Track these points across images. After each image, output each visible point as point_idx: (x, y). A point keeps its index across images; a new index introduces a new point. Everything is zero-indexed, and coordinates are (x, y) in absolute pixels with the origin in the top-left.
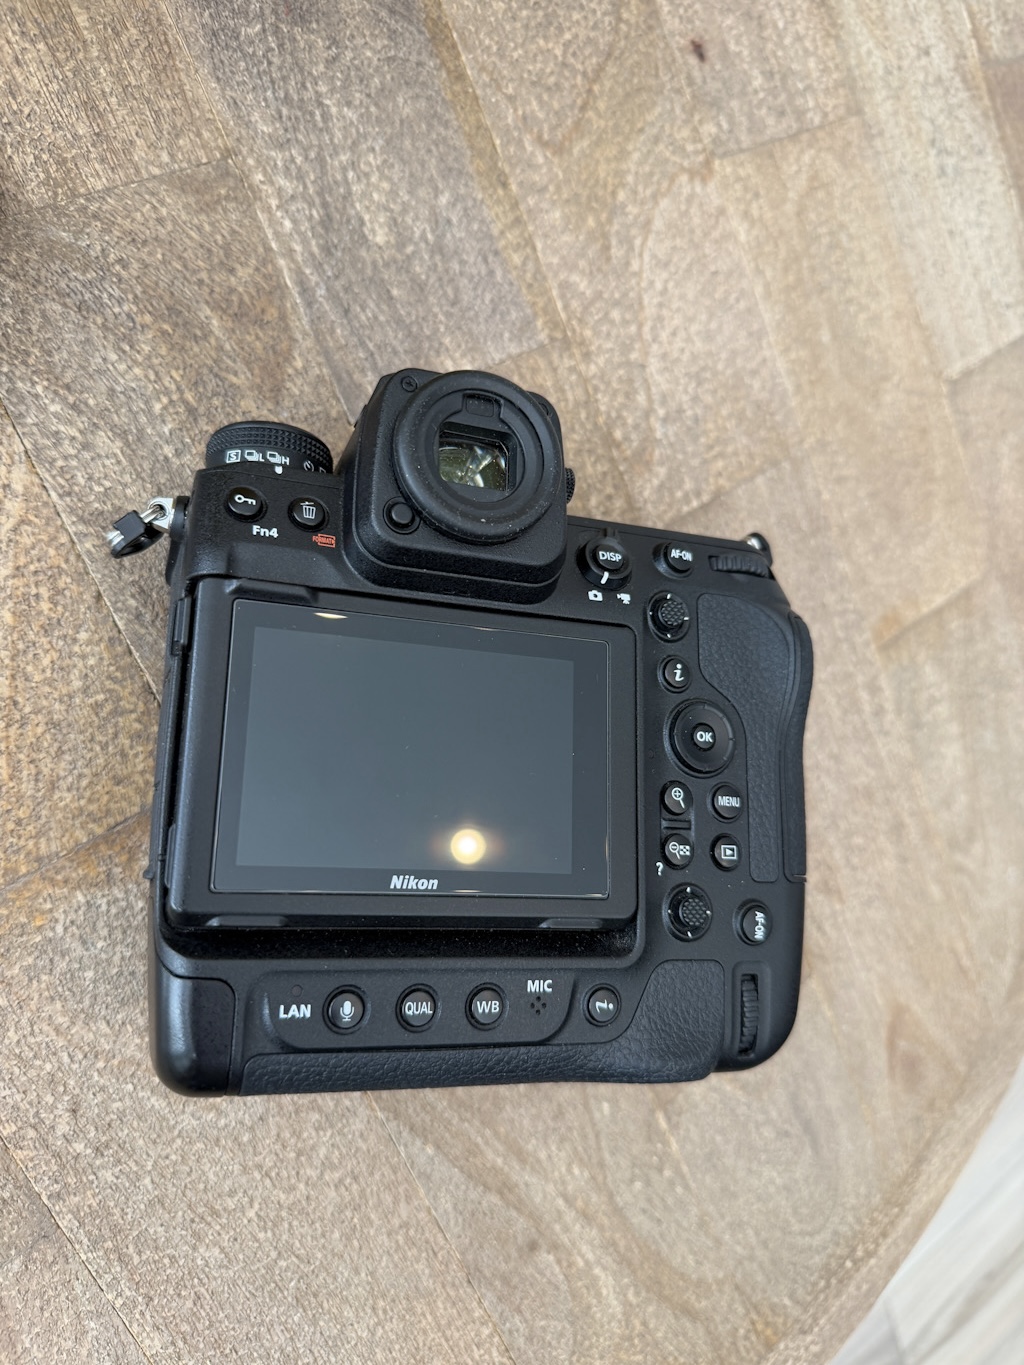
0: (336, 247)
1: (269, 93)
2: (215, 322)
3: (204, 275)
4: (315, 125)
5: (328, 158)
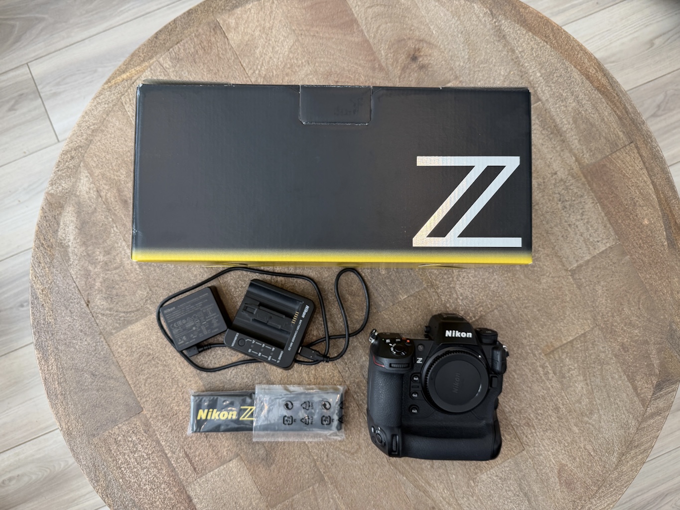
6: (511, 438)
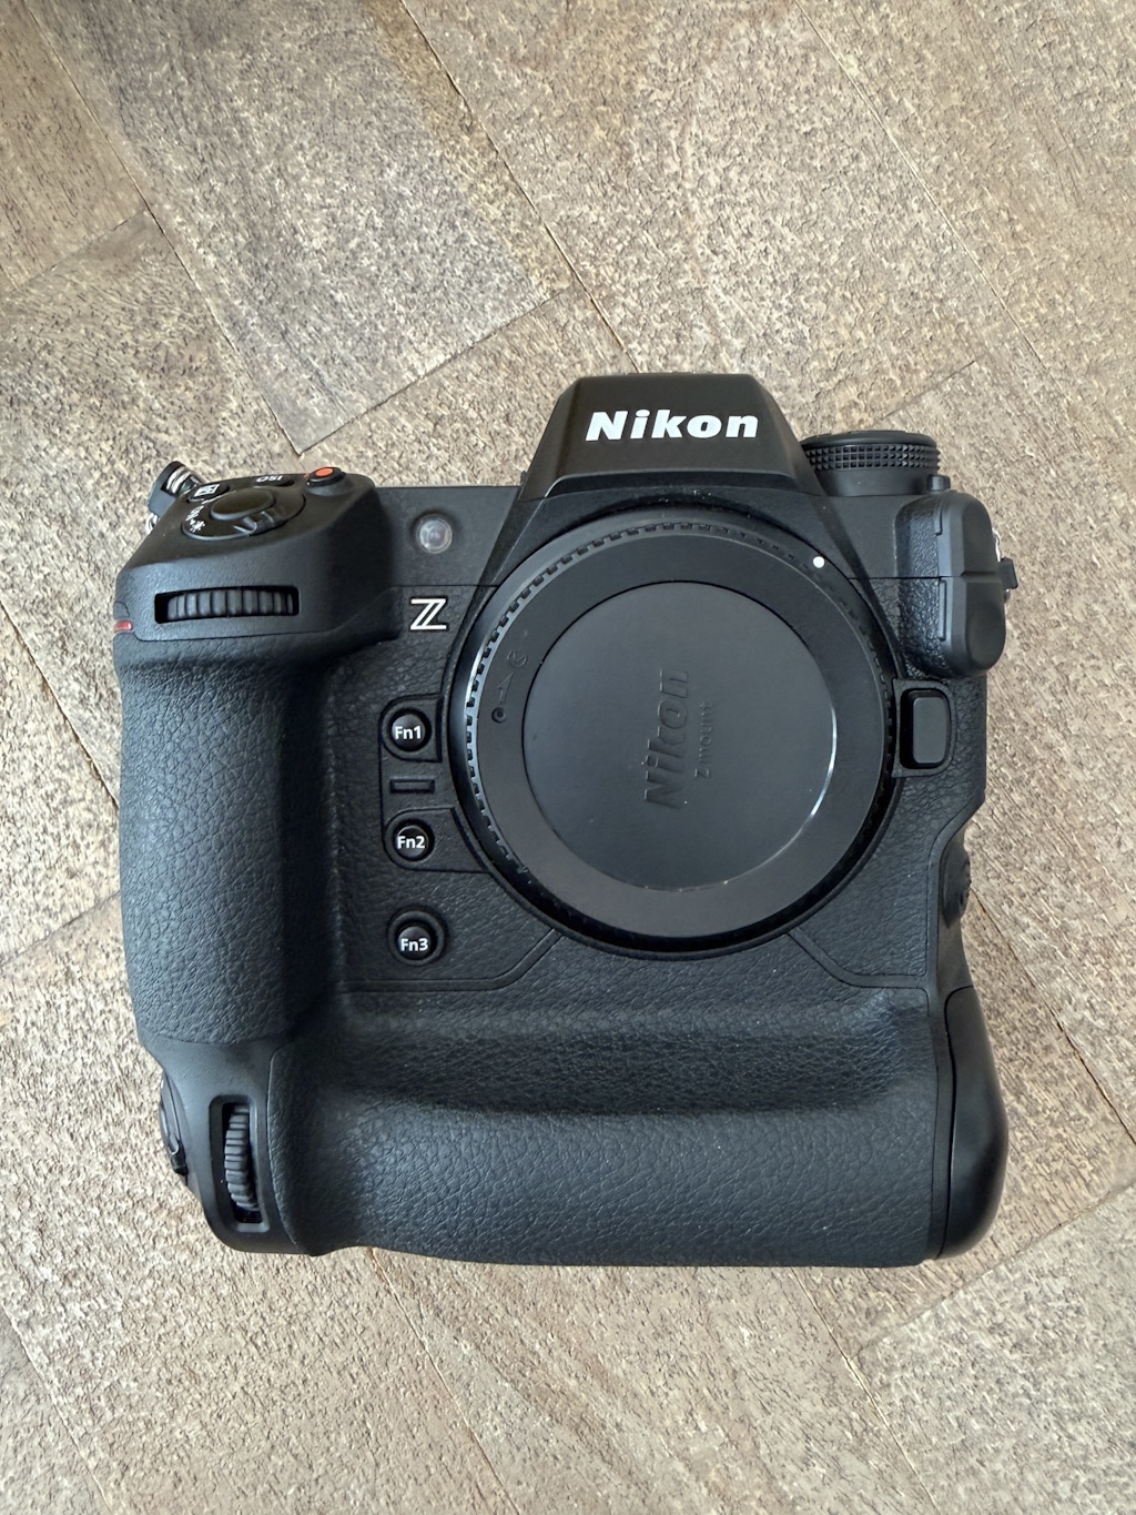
0: (267, 267)
1: (182, 130)
2: (142, 383)
3: (128, 338)
4: (233, 144)
6: (1065, 1105)
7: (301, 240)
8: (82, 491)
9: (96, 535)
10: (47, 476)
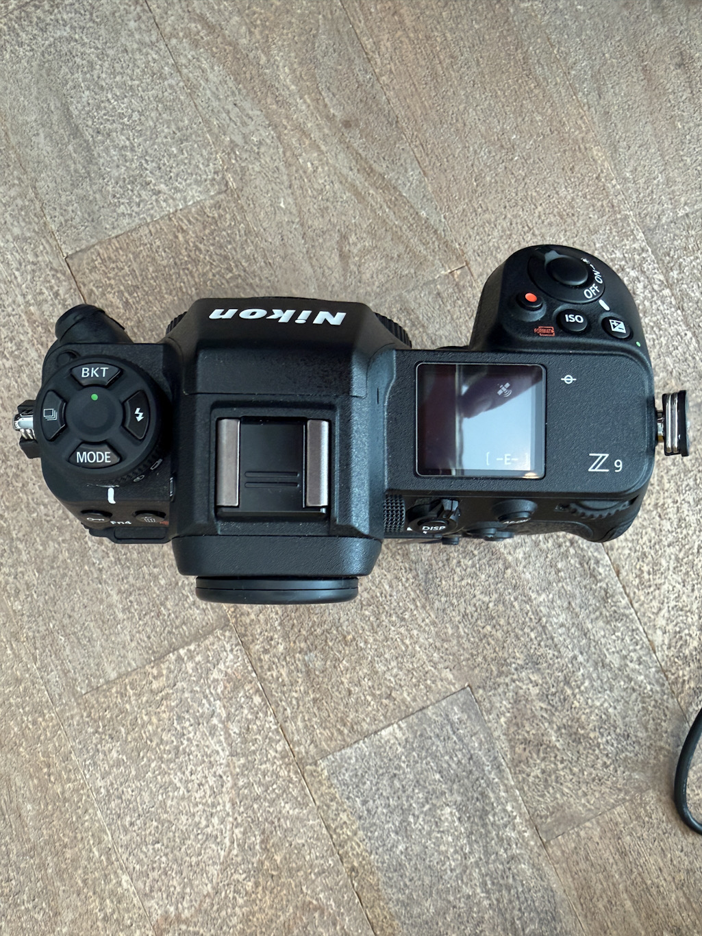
4: (491, 877)
5: (482, 857)
7: (457, 813)
8: (591, 680)
9: (585, 654)
10: (611, 691)
